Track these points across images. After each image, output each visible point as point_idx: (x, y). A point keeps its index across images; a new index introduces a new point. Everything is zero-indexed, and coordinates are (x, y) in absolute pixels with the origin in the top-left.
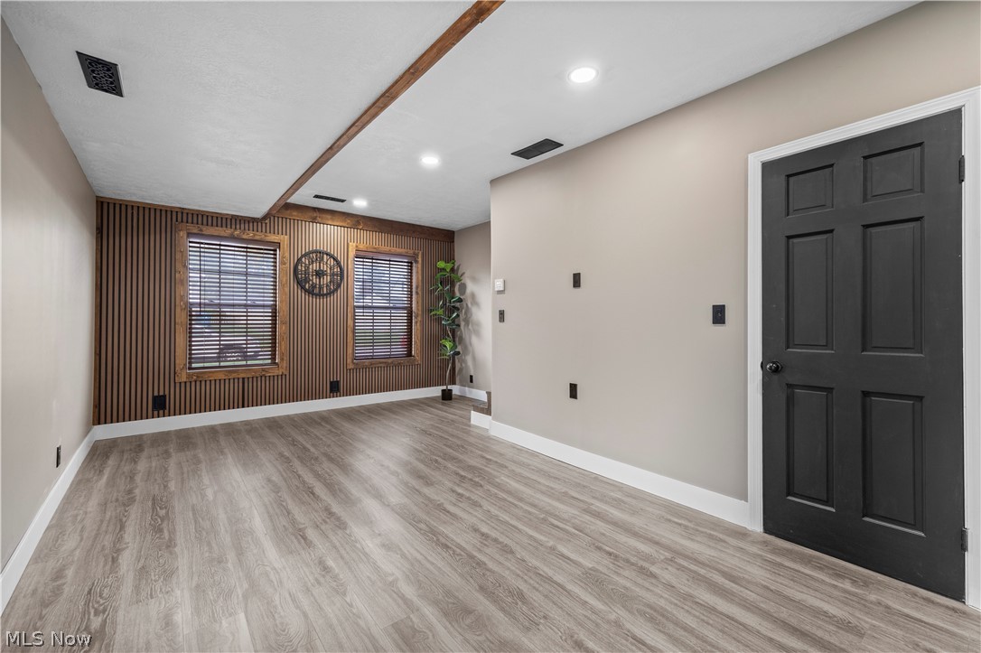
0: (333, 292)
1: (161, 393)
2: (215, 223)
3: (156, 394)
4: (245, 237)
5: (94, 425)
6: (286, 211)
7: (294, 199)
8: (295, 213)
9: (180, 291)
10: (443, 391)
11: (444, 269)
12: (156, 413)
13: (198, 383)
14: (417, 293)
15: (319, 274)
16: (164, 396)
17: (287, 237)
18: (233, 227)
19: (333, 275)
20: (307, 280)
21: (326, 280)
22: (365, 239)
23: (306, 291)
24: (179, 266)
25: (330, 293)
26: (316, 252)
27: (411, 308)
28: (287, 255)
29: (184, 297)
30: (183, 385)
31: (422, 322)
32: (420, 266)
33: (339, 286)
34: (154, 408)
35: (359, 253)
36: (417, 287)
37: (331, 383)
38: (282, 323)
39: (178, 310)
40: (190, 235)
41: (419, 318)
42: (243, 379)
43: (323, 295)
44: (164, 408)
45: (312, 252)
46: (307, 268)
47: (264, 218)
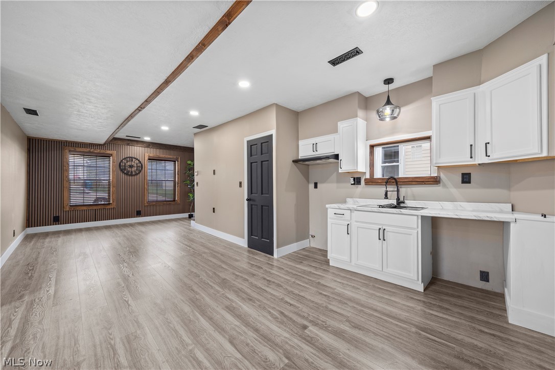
0: (138, 174)
1: (57, 215)
2: (82, 146)
3: (55, 215)
4: (96, 152)
5: (27, 227)
6: (114, 141)
7: (117, 136)
8: (119, 142)
9: (65, 174)
10: (189, 215)
11: (190, 164)
12: (55, 223)
13: (74, 211)
14: (178, 174)
15: (131, 166)
17: (115, 152)
18: (90, 148)
19: (138, 167)
20: (125, 169)
21: (134, 169)
22: (152, 152)
23: (125, 173)
24: (65, 164)
25: (136, 174)
26: (130, 157)
27: (175, 180)
28: (116, 159)
29: (67, 177)
30: (67, 212)
31: (180, 186)
32: (179, 163)
33: (140, 171)
34: (54, 221)
35: (150, 158)
36: (178, 172)
37: (137, 211)
38: (113, 187)
39: (65, 182)
40: (70, 151)
41: (179, 185)
43: (133, 175)
45: (128, 158)
46: (125, 164)
47: (105, 144)
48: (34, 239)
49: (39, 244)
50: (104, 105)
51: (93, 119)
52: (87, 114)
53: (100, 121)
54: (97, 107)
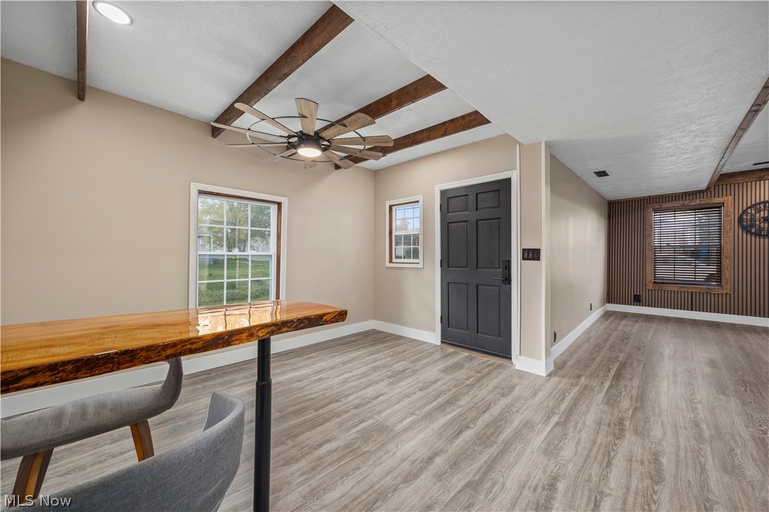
1: (638, 293)
2: (672, 199)
3: (635, 293)
4: (693, 204)
5: (606, 302)
8: (737, 179)
9: (649, 240)
13: (660, 291)
16: (640, 295)
17: (730, 198)
18: (684, 199)
20: (752, 225)
23: (751, 234)
24: (648, 227)
26: (764, 202)
28: (732, 209)
30: (651, 291)
34: (634, 301)
39: (647, 251)
40: (653, 209)
42: (692, 293)
44: (640, 302)
45: (760, 204)
46: (753, 217)
47: (708, 188)
48: (612, 318)
49: (614, 325)
50: (682, 132)
51: (674, 158)
52: (661, 153)
53: (686, 157)
54: (672, 138)
